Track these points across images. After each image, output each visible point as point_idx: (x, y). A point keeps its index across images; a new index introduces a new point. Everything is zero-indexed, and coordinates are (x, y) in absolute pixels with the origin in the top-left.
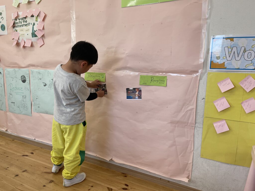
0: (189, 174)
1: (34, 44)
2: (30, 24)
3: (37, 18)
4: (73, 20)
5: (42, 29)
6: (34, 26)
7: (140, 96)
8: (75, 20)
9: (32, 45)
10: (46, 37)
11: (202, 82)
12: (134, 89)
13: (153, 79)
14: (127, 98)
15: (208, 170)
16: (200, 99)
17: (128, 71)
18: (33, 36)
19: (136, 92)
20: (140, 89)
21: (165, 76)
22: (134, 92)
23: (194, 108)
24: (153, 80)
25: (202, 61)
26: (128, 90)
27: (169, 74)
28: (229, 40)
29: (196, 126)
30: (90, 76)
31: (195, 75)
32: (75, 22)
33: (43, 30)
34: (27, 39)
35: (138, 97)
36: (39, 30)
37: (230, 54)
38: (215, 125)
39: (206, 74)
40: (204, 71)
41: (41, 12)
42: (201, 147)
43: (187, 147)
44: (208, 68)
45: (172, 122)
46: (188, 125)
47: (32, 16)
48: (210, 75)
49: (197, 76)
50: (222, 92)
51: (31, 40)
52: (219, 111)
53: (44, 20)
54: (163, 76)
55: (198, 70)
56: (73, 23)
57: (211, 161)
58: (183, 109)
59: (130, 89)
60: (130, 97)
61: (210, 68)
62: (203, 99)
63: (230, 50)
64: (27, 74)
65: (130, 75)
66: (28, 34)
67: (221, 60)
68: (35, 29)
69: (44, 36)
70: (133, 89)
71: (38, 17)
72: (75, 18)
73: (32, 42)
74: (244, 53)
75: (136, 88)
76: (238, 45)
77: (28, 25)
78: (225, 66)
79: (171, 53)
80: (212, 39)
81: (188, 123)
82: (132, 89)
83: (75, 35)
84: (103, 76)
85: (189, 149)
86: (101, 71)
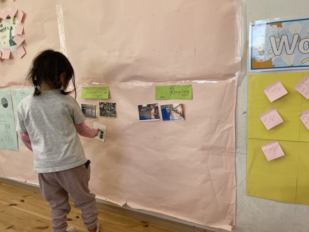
0: (233, 218)
1: (14, 54)
2: (7, 29)
3: (14, 20)
4: (60, 17)
5: (21, 33)
6: (11, 31)
7: (157, 116)
8: (62, 16)
9: (11, 57)
10: (27, 44)
11: (241, 89)
12: (149, 106)
13: (172, 89)
14: (140, 119)
15: (258, 212)
16: (240, 113)
17: (138, 81)
18: (11, 44)
19: (152, 109)
20: (156, 105)
21: (189, 84)
22: (148, 110)
23: (232, 127)
24: (173, 92)
25: (239, 59)
26: (141, 108)
27: (195, 81)
28: (275, 26)
29: (237, 151)
30: (88, 92)
31: (230, 80)
32: (63, 19)
33: (23, 35)
34: (4, 49)
35: (154, 116)
36: (18, 35)
37: (278, 46)
38: (264, 149)
39: (246, 77)
40: (243, 73)
41: (18, 11)
42: (247, 181)
43: (227, 182)
44: (249, 69)
45: (203, 149)
46: (226, 151)
47: (8, 18)
48: (253, 77)
49: (234, 81)
50: (271, 101)
51: (9, 49)
52: (268, 129)
53: (23, 21)
54: (186, 85)
55: (234, 73)
56: (61, 21)
57: (262, 199)
58: (218, 128)
59: (143, 106)
60: (144, 117)
61: (252, 69)
62: (244, 113)
63: (278, 40)
64: (8, 96)
65: (142, 87)
66: (5, 43)
67: (267, 56)
68: (13, 35)
69: (25, 43)
70: (147, 106)
71: (16, 18)
72: (62, 14)
73: (11, 52)
74: (298, 43)
75: (152, 104)
76: (289, 32)
77: (4, 31)
78: (272, 64)
79: (195, 51)
80: (250, 26)
81: (226, 148)
82: (145, 106)
83: (64, 38)
84: (106, 91)
85: (229, 184)
86: (103, 84)
